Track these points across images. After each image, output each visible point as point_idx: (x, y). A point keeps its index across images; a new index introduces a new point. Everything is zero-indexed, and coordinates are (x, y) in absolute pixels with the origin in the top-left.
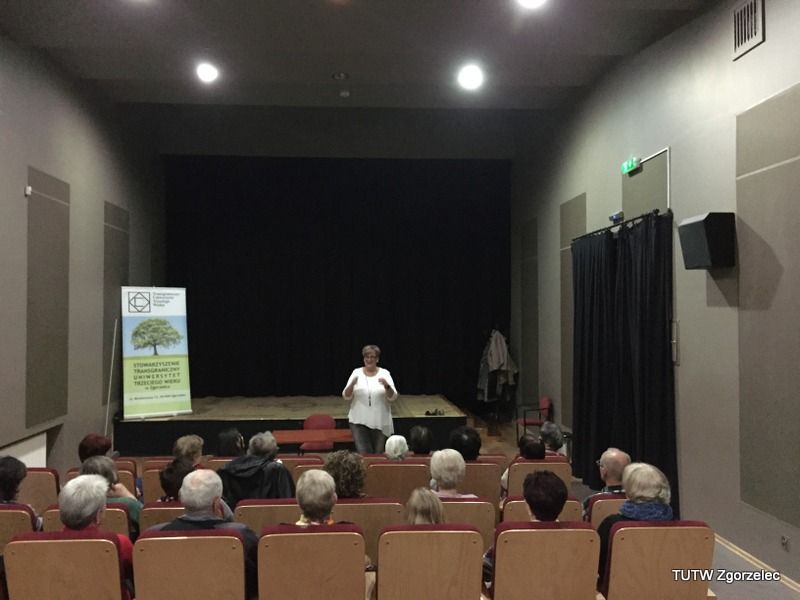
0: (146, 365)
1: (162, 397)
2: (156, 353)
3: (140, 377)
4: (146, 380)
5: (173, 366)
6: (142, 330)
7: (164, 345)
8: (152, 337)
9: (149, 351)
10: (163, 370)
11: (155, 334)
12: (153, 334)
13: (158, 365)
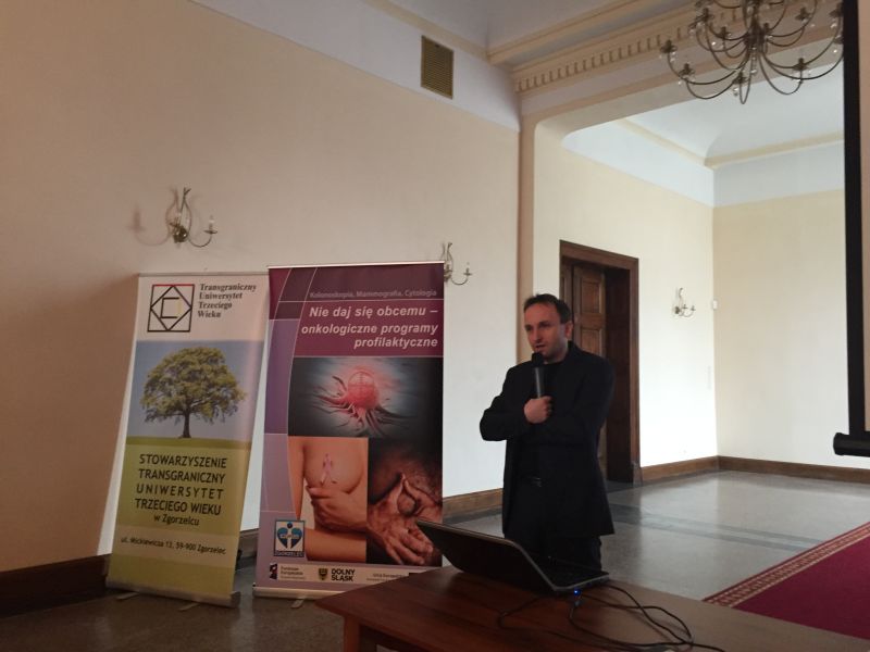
0: (164, 460)
2: (186, 434)
3: (149, 489)
4: (160, 496)
5: (215, 470)
7: (206, 414)
8: (183, 392)
9: (172, 427)
10: (195, 477)
11: (191, 386)
12: (187, 384)
13: (187, 462)
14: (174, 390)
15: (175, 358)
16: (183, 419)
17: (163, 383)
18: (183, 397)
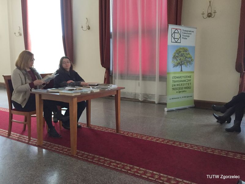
0: (177, 78)
1: (183, 97)
2: (181, 71)
3: (175, 85)
4: (177, 87)
5: (189, 79)
6: (177, 55)
7: (185, 65)
8: (180, 60)
9: (178, 69)
10: (184, 81)
11: (182, 58)
12: (181, 57)
13: (182, 77)
14: (178, 59)
15: (178, 50)
16: (180, 66)
17: (176, 57)
18: (180, 61)
